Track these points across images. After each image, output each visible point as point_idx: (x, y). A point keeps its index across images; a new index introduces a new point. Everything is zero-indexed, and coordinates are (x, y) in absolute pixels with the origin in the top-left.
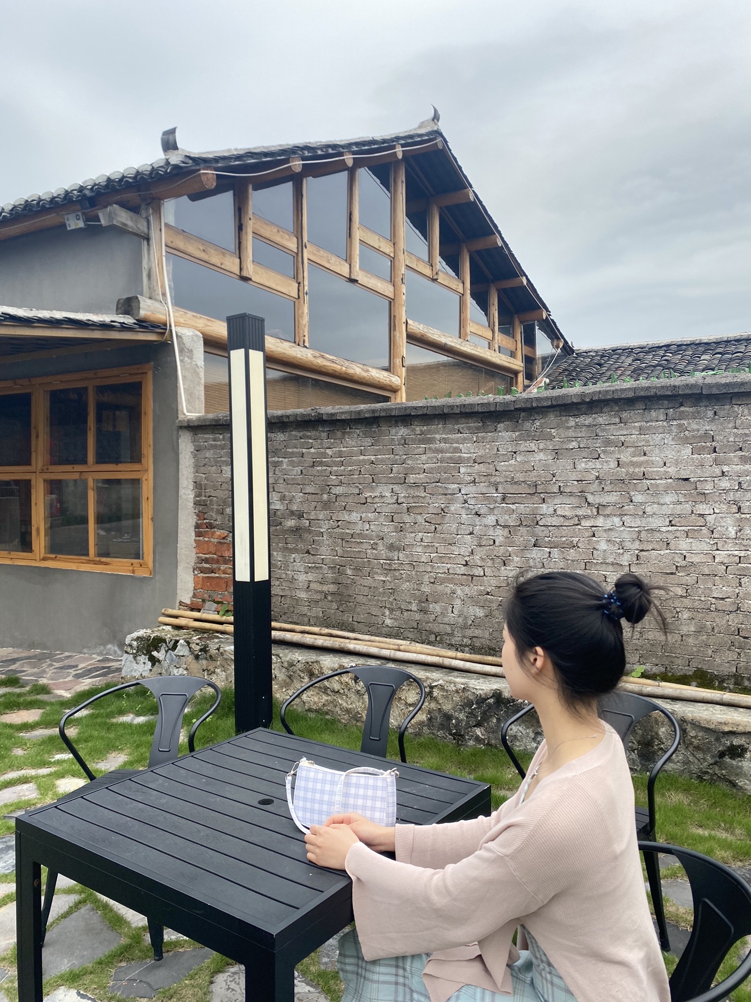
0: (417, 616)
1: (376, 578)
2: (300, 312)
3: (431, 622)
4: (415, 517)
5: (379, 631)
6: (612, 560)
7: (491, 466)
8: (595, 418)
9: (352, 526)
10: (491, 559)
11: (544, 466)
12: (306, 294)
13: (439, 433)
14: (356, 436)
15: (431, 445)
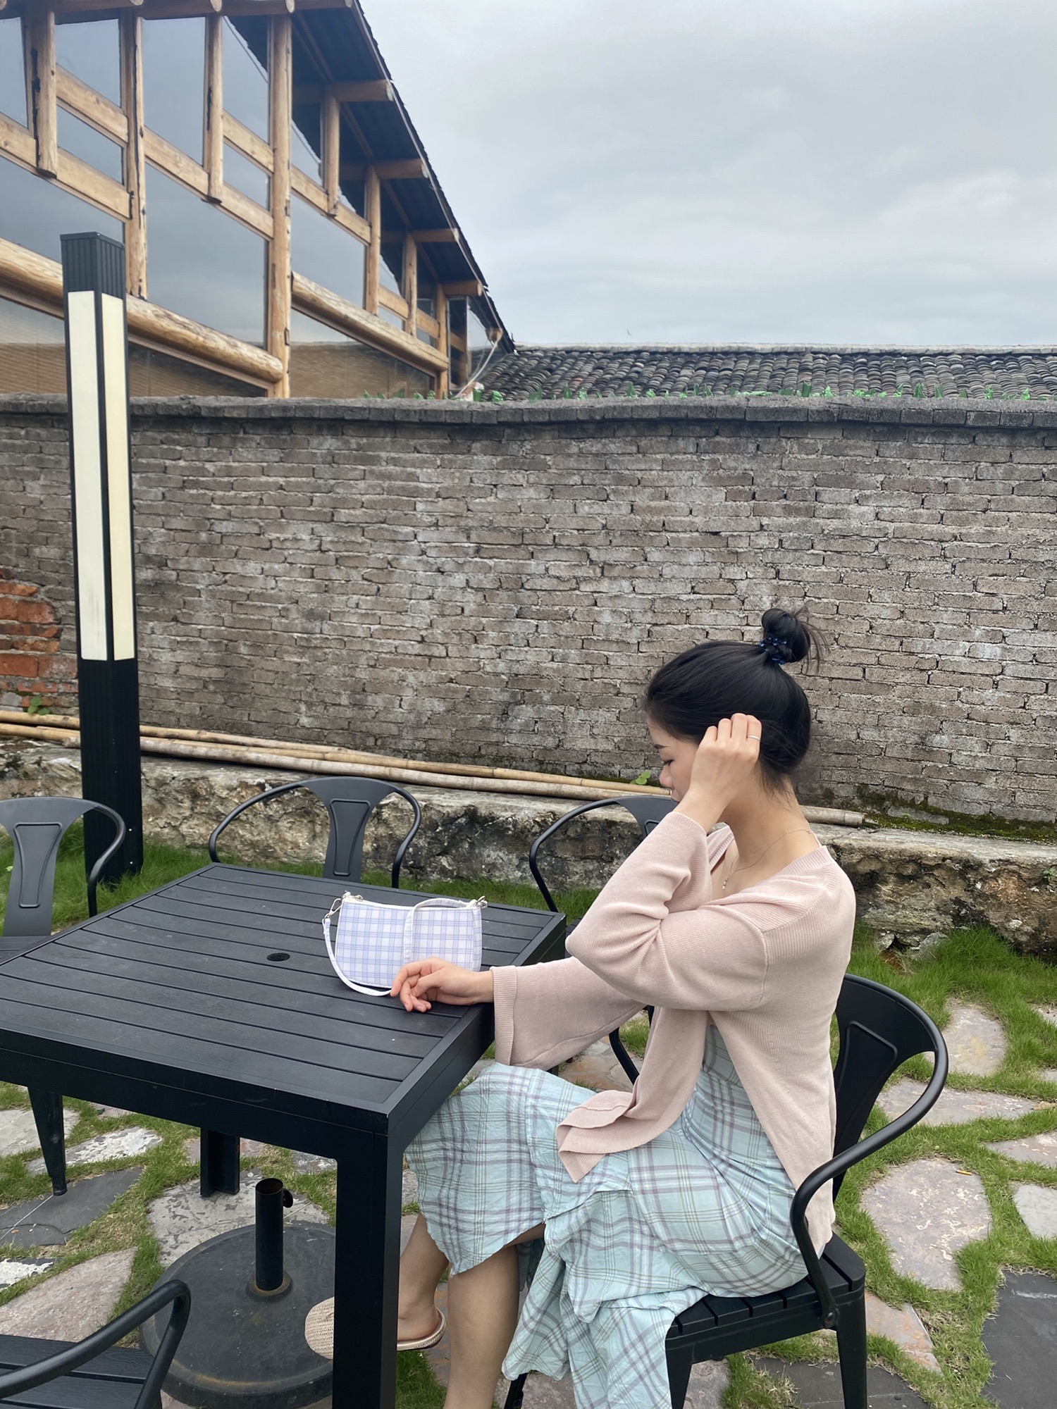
0: (349, 713)
1: (287, 659)
2: (133, 240)
3: (369, 721)
4: (347, 573)
5: (291, 733)
6: (617, 636)
7: (461, 503)
8: (604, 445)
9: (248, 582)
10: (457, 634)
11: (534, 506)
12: (144, 212)
13: (386, 451)
14: (254, 445)
15: (374, 467)
